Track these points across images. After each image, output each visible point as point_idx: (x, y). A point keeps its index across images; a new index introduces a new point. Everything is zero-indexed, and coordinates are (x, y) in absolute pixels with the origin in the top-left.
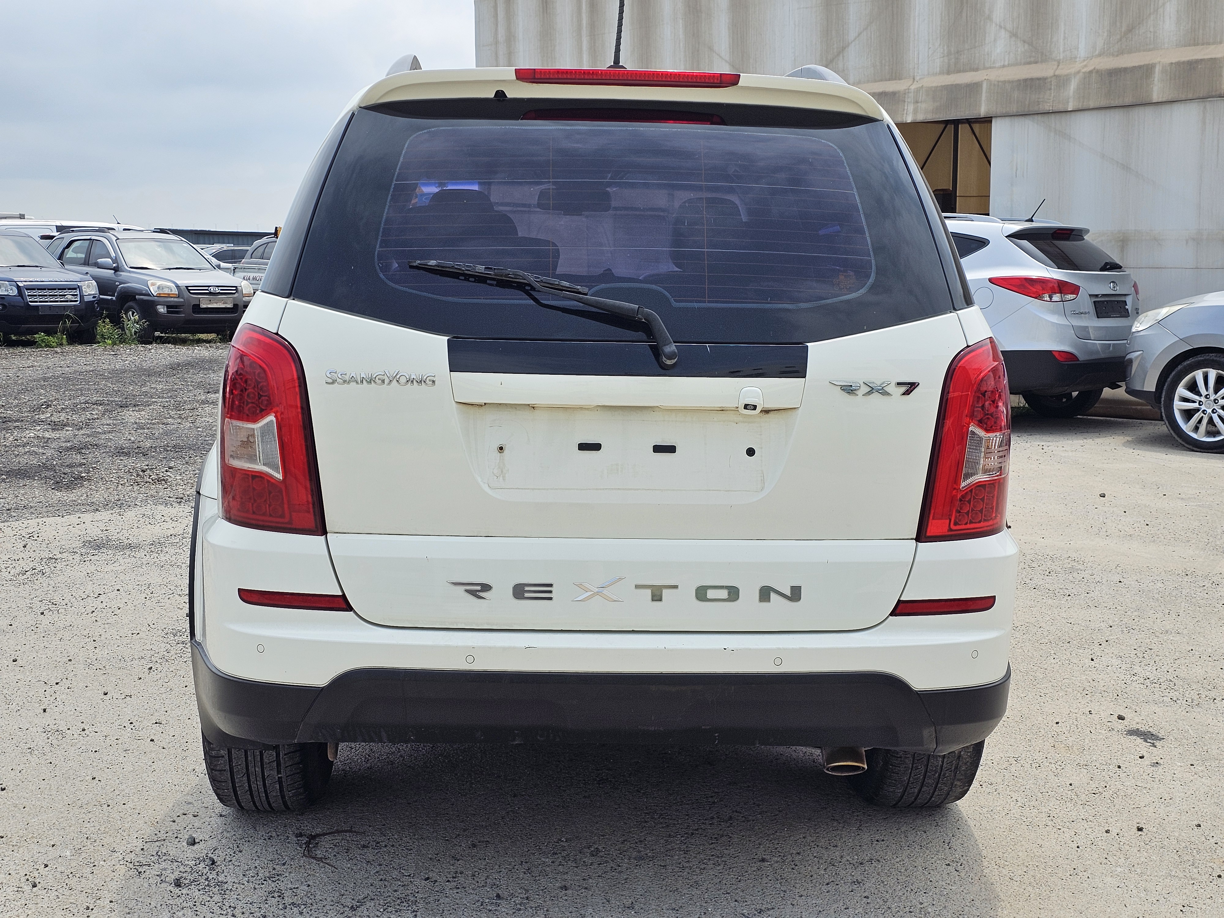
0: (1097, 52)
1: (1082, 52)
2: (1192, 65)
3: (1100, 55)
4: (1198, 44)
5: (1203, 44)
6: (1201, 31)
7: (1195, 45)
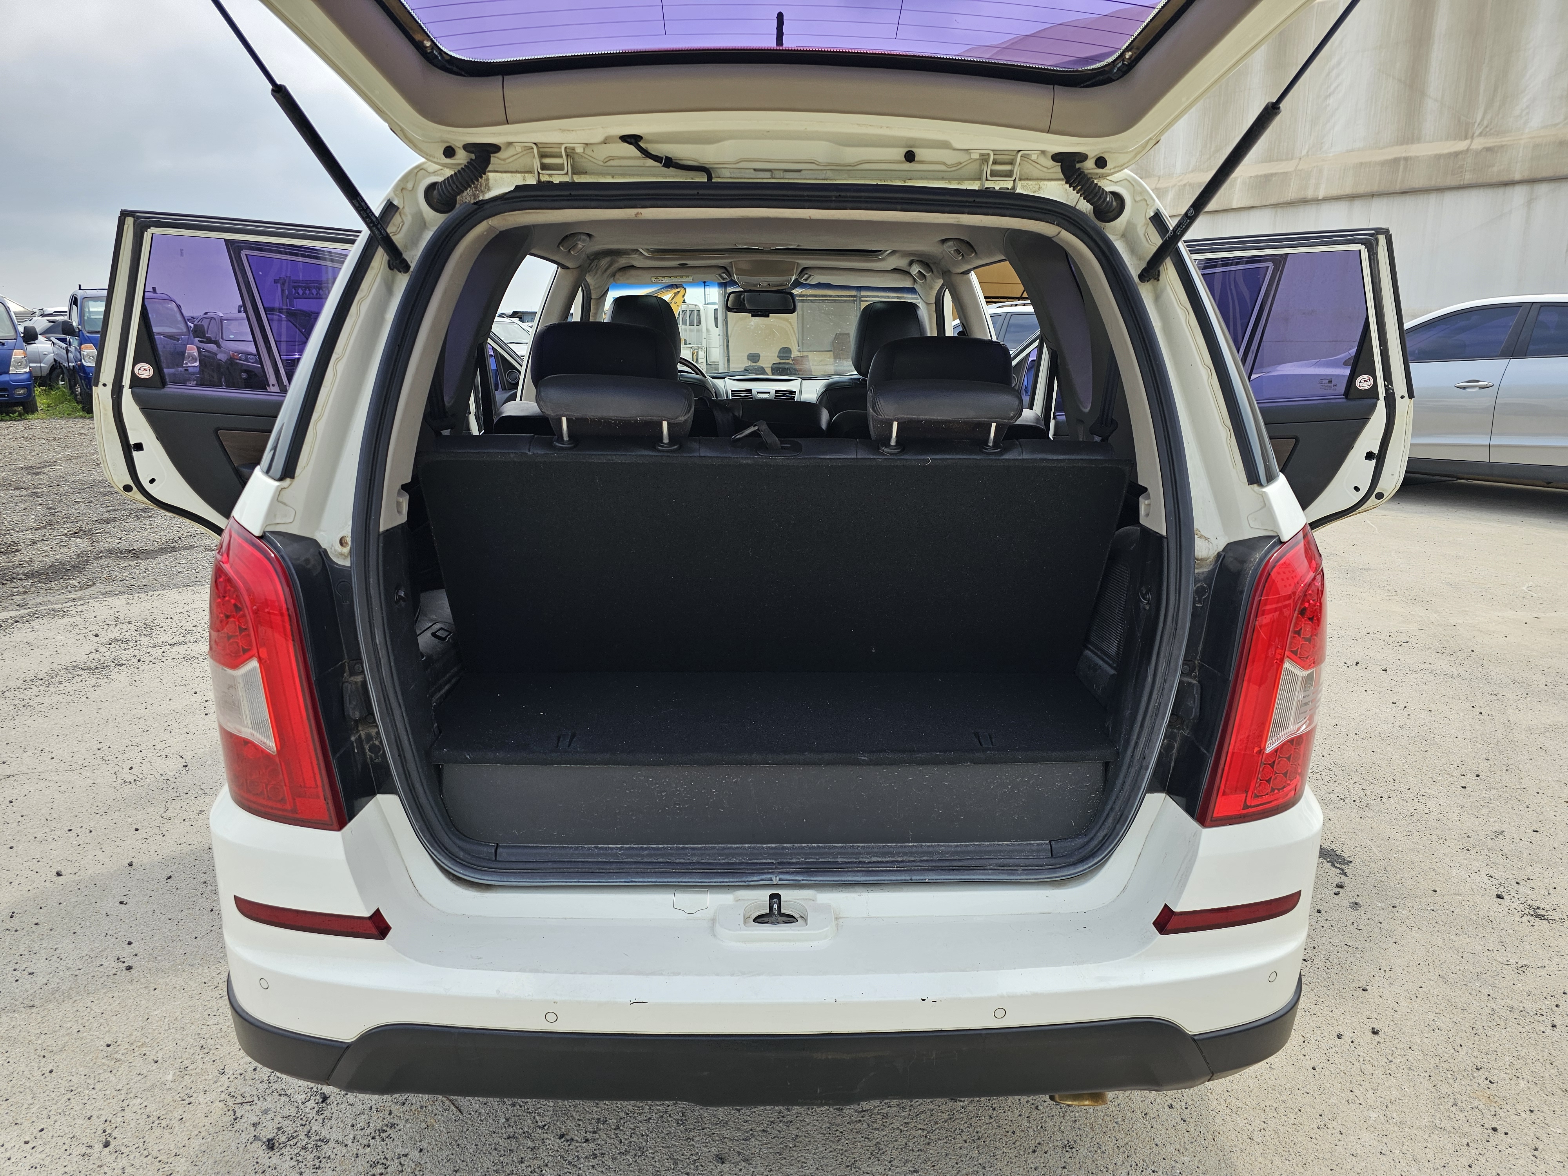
0: (1190, 169)
1: (1178, 169)
2: (1267, 178)
3: (1192, 171)
4: (1273, 161)
5: (1277, 161)
6: (1276, 150)
7: (1270, 161)
